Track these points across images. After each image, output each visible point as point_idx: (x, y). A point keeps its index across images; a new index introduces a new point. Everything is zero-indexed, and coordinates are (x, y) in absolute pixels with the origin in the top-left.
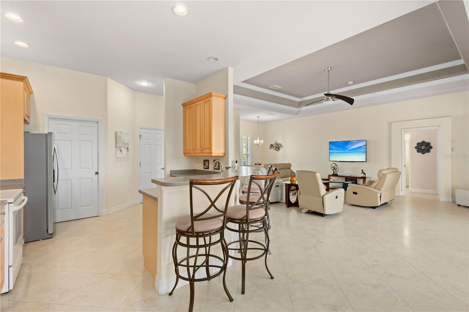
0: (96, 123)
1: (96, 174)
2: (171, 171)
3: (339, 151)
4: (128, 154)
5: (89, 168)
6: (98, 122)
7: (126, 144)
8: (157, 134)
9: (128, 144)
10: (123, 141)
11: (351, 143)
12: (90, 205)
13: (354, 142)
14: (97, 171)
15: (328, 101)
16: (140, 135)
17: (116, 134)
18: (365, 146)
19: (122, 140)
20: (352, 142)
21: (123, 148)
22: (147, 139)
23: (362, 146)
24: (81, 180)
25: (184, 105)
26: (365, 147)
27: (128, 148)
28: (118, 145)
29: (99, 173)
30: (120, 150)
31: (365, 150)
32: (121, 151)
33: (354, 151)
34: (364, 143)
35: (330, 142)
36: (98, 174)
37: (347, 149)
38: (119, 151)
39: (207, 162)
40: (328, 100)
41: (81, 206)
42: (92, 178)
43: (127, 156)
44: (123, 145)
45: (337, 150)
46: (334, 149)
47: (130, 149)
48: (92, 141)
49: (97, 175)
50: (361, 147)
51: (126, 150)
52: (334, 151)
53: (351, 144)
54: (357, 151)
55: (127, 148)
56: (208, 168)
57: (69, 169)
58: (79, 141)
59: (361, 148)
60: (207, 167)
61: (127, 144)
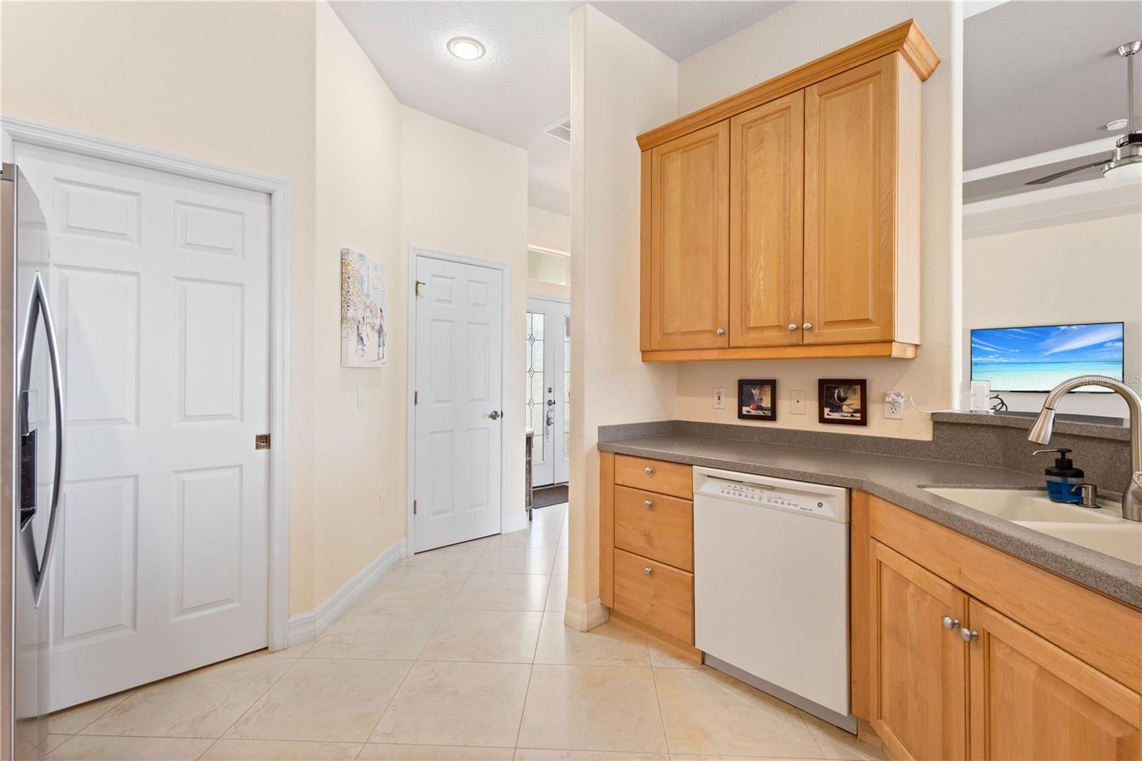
0: (264, 198)
1: (257, 447)
2: (602, 430)
3: (1013, 360)
4: (381, 357)
5: (230, 416)
6: (270, 195)
7: (376, 309)
8: (472, 281)
9: (381, 311)
10: (368, 295)
11: (1057, 332)
12: (227, 601)
13: (1071, 330)
14: (263, 432)
15: (1134, 162)
16: (418, 283)
17: (343, 264)
18: (1118, 340)
19: (366, 292)
20: (1065, 330)
21: (369, 330)
22: (438, 300)
23: (1105, 343)
24: (185, 477)
25: (648, 142)
26: (1121, 344)
27: (380, 331)
28: (351, 313)
29: (275, 441)
30: (359, 335)
31: (1118, 356)
32: (362, 339)
33: (1076, 360)
34: (1116, 333)
35: (972, 331)
36: (269, 447)
37: (1047, 350)
38: (354, 338)
39: (768, 390)
40: (1133, 159)
41: (184, 611)
42: (241, 467)
43: (378, 364)
44: (368, 313)
45: (1002, 355)
46: (989, 353)
47: (386, 335)
48: (241, 285)
49: (263, 452)
50: (1101, 345)
51: (376, 335)
52: (991, 358)
53: (1058, 335)
54: (1086, 359)
55: (377, 327)
56: (773, 417)
57: (123, 421)
58: (178, 278)
59: (1103, 350)
60: (768, 413)
61: (379, 311)
